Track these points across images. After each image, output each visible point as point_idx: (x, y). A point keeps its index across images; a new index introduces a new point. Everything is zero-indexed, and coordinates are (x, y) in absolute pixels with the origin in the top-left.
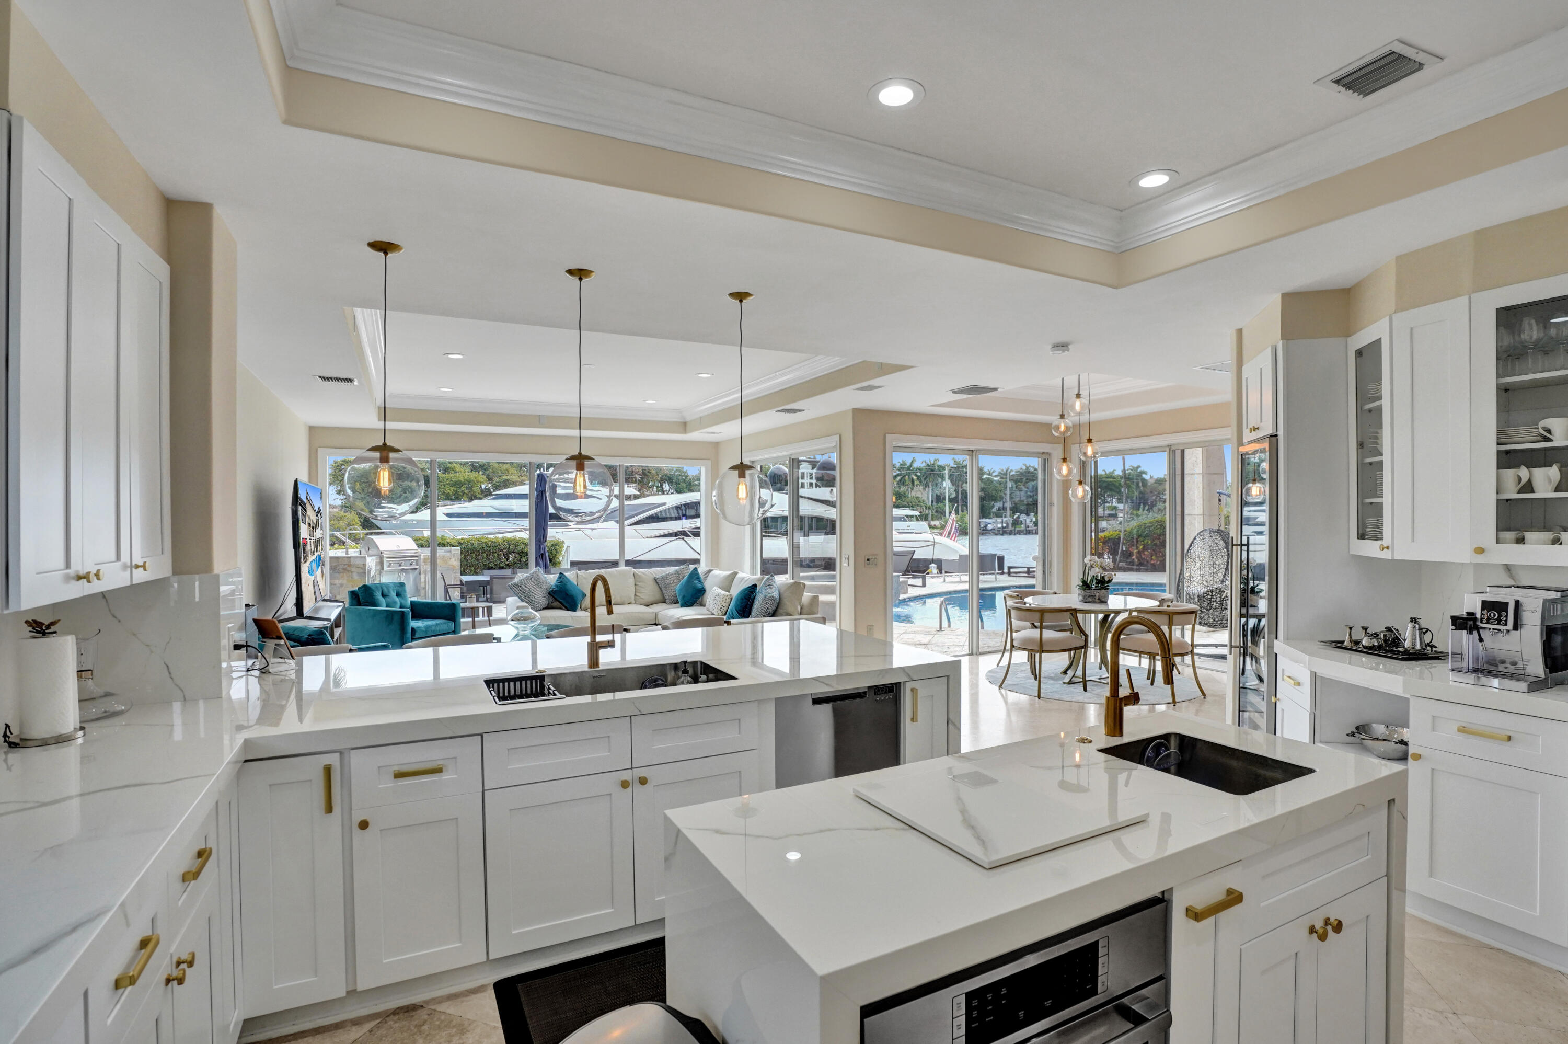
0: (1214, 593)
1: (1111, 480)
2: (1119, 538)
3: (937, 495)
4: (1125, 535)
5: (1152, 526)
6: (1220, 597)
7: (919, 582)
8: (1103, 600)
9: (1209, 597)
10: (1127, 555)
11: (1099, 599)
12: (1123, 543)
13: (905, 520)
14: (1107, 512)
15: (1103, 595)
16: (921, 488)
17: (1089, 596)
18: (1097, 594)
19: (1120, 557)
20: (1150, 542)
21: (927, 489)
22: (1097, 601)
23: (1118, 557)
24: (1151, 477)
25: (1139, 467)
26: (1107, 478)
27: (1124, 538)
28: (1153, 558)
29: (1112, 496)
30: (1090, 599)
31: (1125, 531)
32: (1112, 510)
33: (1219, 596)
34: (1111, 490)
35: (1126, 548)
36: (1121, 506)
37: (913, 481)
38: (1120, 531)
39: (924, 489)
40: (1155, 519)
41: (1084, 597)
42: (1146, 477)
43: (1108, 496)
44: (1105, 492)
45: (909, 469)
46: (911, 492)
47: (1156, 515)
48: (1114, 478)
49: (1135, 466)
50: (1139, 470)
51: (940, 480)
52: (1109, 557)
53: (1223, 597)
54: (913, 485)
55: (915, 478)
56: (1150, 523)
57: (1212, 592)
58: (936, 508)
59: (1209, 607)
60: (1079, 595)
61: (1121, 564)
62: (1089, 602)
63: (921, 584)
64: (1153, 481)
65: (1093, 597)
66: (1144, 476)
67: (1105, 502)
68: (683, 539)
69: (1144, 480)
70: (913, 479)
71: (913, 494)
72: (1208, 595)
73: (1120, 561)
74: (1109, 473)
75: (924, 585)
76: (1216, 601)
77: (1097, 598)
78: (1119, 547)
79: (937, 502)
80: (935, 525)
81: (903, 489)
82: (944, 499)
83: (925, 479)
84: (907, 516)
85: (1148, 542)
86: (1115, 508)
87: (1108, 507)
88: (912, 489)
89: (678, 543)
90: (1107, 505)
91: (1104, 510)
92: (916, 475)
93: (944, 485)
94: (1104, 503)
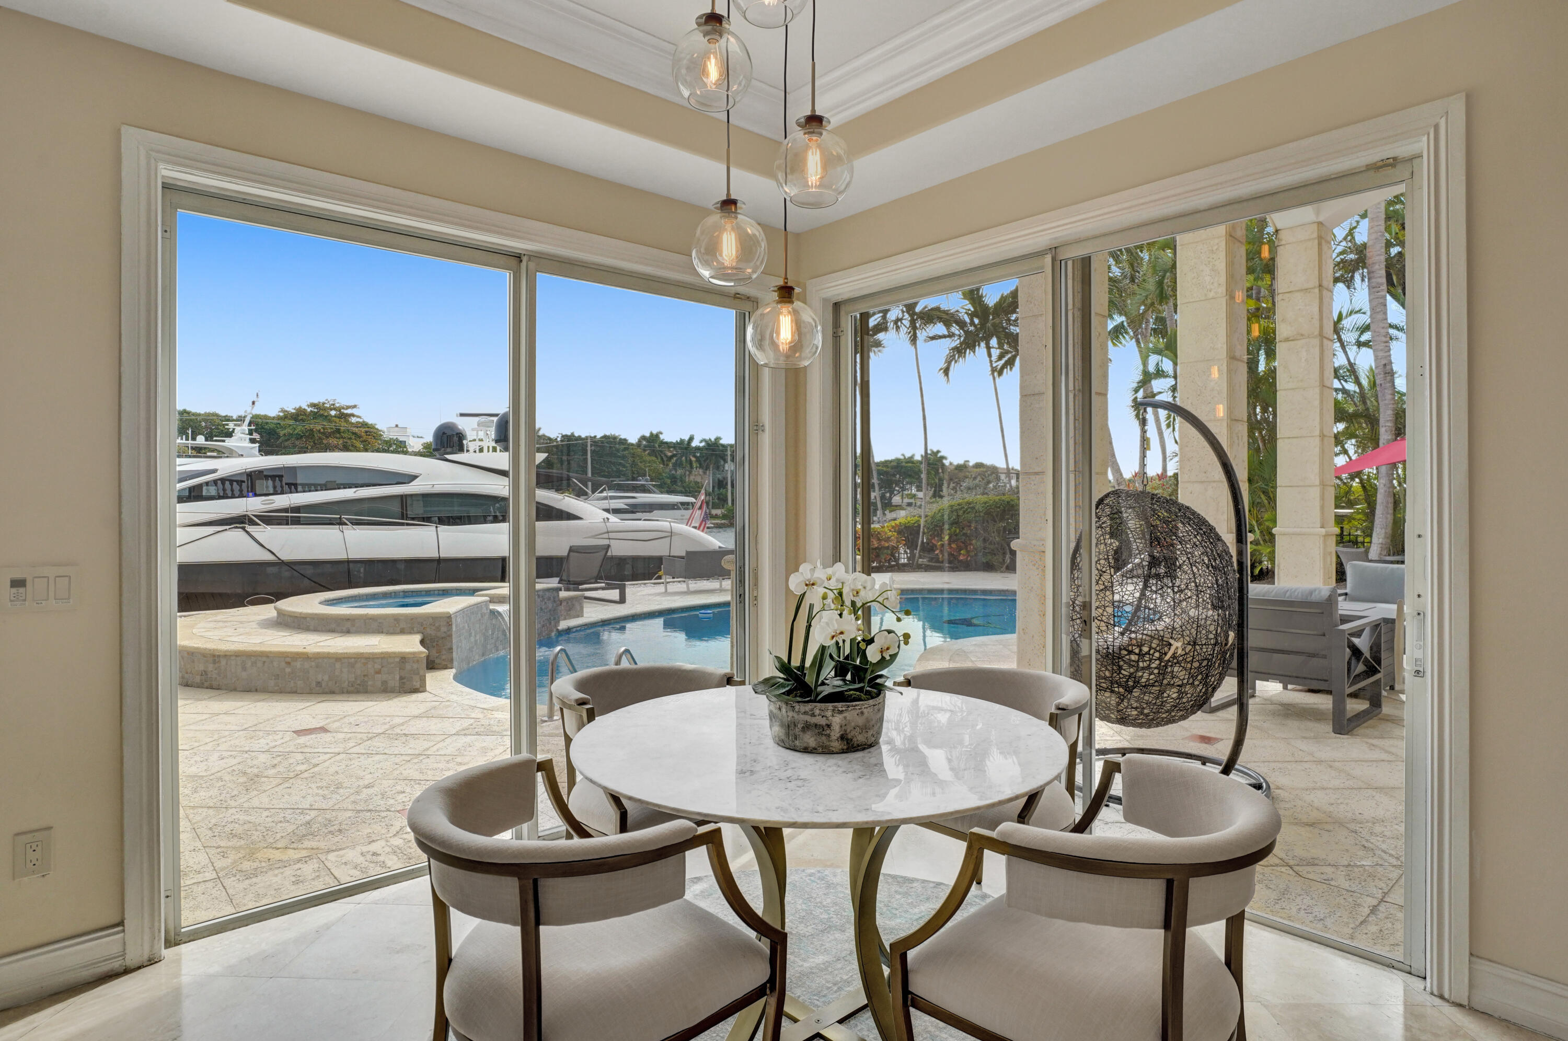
0: (1145, 649)
1: (910, 465)
2: (919, 526)
3: (719, 480)
4: (926, 521)
5: (960, 509)
6: (1160, 659)
7: (614, 594)
8: (860, 738)
9: (1134, 657)
10: (928, 549)
11: (842, 738)
12: (924, 533)
13: (679, 509)
14: (906, 500)
15: (860, 721)
16: (701, 471)
17: (807, 727)
18: (837, 720)
19: (920, 552)
20: (958, 531)
21: (708, 472)
22: (836, 745)
23: (917, 552)
24: (951, 464)
25: (938, 452)
26: (907, 462)
27: (924, 526)
28: (962, 552)
29: (911, 483)
30: (810, 740)
31: (926, 516)
32: (912, 498)
33: (1157, 655)
34: (910, 476)
35: (927, 539)
36: (920, 495)
37: (691, 463)
38: (920, 517)
39: (705, 473)
40: (965, 501)
41: (789, 727)
42: (946, 462)
43: (907, 483)
44: (903, 479)
45: (686, 449)
46: (689, 475)
47: (966, 495)
48: (913, 463)
49: (935, 450)
50: (939, 455)
51: (722, 462)
52: (905, 552)
53: (1167, 658)
54: (691, 467)
55: (693, 459)
56: (959, 505)
57: (1140, 646)
58: (718, 494)
59: (1131, 683)
60: (772, 716)
61: (920, 560)
62: (806, 750)
63: (617, 598)
64: (953, 468)
65: (822, 729)
66: (944, 461)
67: (903, 489)
68: (244, 528)
69: (943, 465)
70: (690, 460)
71: (692, 478)
72: (1130, 652)
73: (920, 557)
74: (909, 458)
75: (622, 600)
76: (1148, 667)
77: (836, 732)
78: (918, 538)
79: (719, 488)
80: (716, 515)
81: (680, 472)
82: (727, 484)
83: (705, 461)
84: (683, 504)
85: (955, 531)
86: (914, 496)
87: (907, 495)
88: (690, 472)
89: (235, 536)
90: (906, 492)
91: (902, 498)
92: (695, 456)
93: (726, 468)
94: (903, 491)
